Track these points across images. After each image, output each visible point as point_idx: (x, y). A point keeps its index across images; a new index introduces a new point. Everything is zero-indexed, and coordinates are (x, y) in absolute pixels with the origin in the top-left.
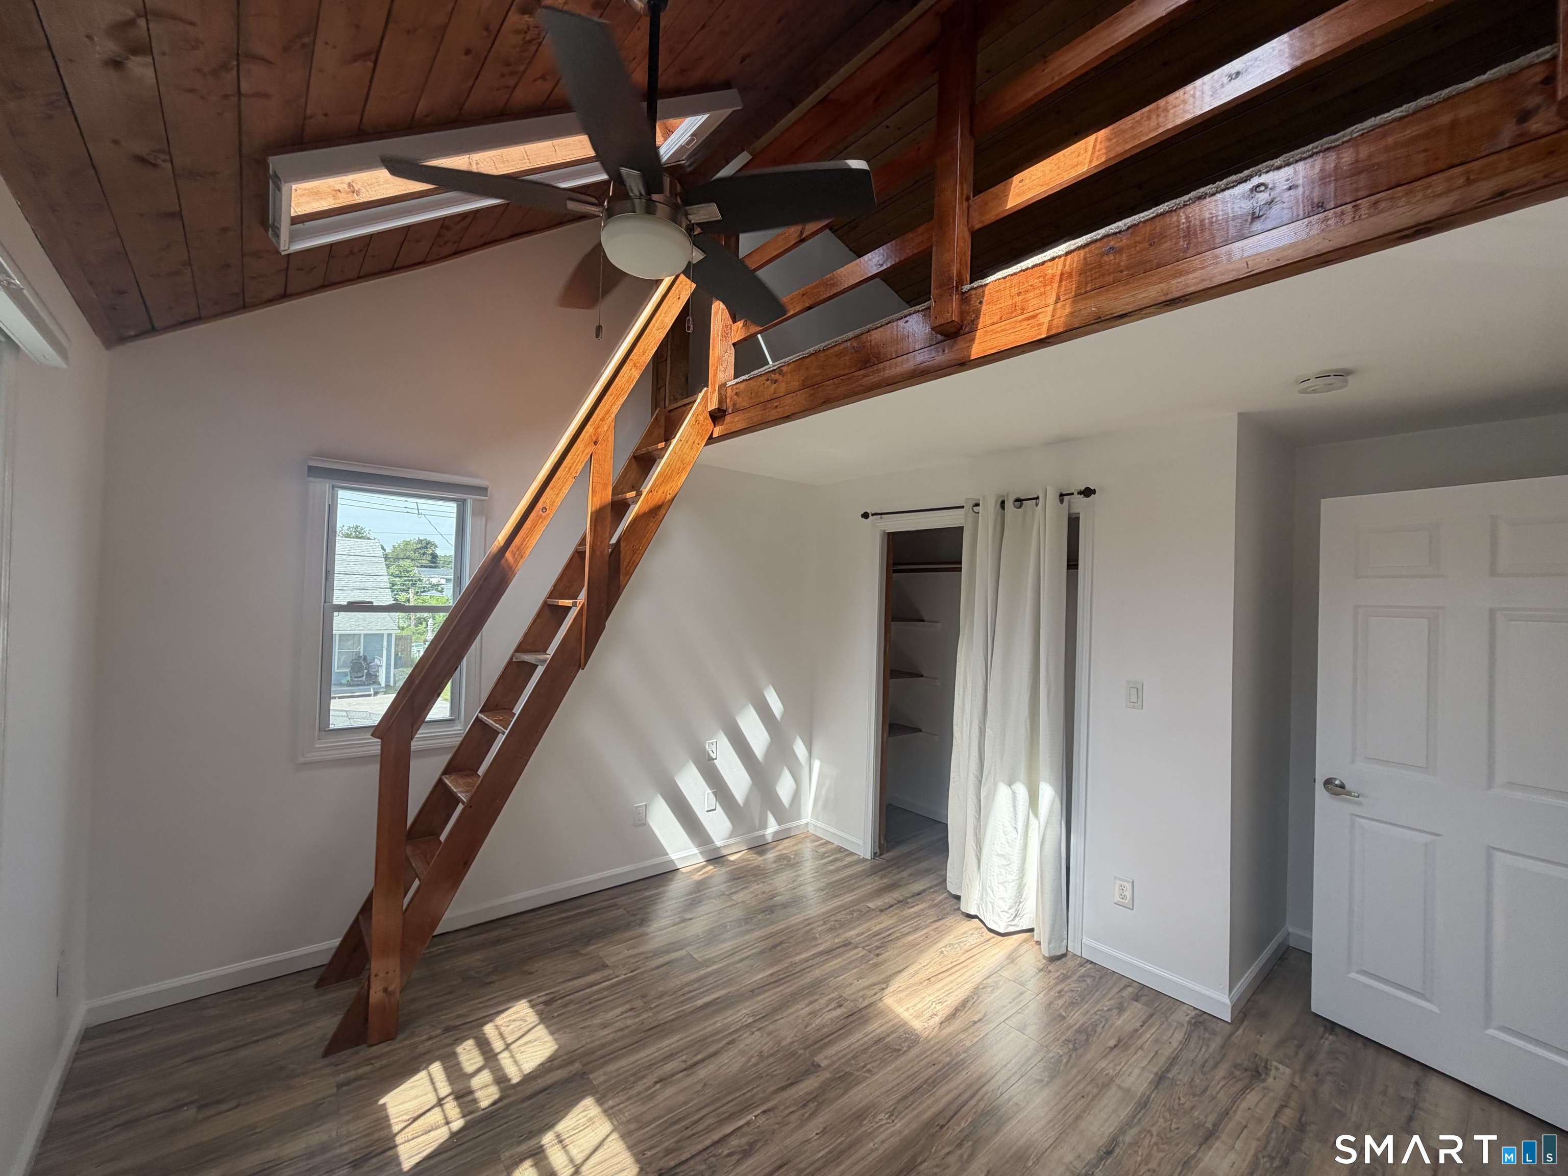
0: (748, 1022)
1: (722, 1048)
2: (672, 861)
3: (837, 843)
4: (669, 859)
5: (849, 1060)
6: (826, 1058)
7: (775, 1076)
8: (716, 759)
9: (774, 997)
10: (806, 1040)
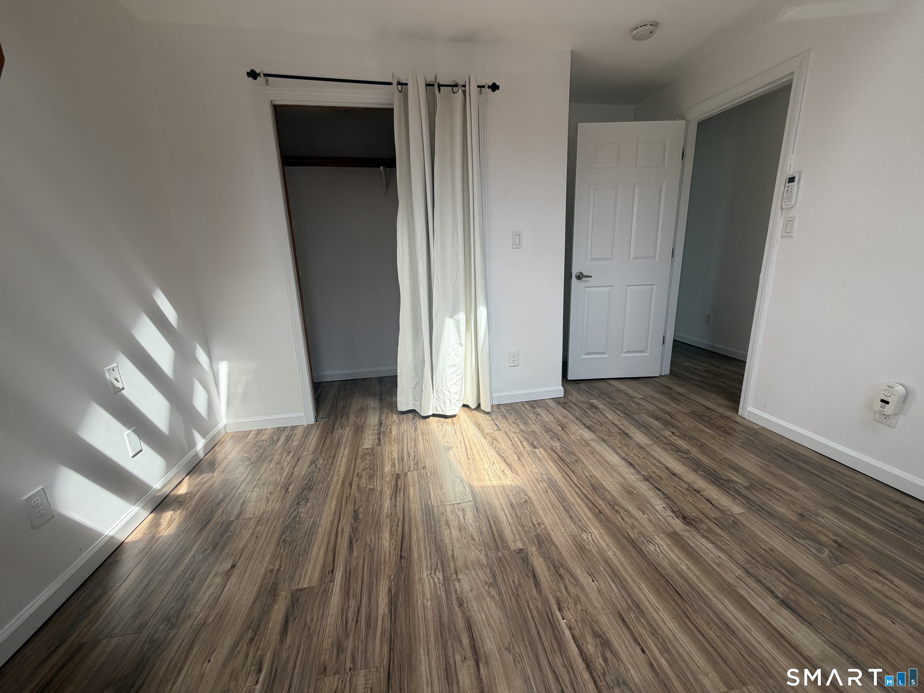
0: (441, 577)
1: (463, 612)
2: (112, 538)
3: (270, 426)
4: (106, 539)
5: (524, 531)
6: (515, 542)
7: (520, 584)
8: (123, 389)
9: (422, 545)
10: (488, 545)
